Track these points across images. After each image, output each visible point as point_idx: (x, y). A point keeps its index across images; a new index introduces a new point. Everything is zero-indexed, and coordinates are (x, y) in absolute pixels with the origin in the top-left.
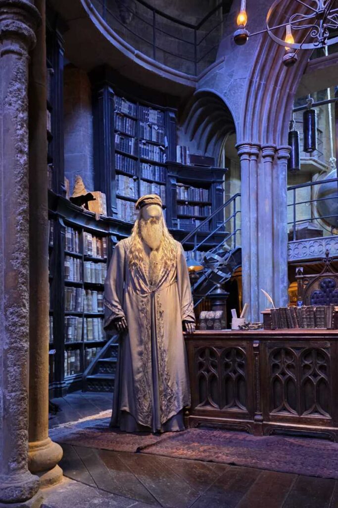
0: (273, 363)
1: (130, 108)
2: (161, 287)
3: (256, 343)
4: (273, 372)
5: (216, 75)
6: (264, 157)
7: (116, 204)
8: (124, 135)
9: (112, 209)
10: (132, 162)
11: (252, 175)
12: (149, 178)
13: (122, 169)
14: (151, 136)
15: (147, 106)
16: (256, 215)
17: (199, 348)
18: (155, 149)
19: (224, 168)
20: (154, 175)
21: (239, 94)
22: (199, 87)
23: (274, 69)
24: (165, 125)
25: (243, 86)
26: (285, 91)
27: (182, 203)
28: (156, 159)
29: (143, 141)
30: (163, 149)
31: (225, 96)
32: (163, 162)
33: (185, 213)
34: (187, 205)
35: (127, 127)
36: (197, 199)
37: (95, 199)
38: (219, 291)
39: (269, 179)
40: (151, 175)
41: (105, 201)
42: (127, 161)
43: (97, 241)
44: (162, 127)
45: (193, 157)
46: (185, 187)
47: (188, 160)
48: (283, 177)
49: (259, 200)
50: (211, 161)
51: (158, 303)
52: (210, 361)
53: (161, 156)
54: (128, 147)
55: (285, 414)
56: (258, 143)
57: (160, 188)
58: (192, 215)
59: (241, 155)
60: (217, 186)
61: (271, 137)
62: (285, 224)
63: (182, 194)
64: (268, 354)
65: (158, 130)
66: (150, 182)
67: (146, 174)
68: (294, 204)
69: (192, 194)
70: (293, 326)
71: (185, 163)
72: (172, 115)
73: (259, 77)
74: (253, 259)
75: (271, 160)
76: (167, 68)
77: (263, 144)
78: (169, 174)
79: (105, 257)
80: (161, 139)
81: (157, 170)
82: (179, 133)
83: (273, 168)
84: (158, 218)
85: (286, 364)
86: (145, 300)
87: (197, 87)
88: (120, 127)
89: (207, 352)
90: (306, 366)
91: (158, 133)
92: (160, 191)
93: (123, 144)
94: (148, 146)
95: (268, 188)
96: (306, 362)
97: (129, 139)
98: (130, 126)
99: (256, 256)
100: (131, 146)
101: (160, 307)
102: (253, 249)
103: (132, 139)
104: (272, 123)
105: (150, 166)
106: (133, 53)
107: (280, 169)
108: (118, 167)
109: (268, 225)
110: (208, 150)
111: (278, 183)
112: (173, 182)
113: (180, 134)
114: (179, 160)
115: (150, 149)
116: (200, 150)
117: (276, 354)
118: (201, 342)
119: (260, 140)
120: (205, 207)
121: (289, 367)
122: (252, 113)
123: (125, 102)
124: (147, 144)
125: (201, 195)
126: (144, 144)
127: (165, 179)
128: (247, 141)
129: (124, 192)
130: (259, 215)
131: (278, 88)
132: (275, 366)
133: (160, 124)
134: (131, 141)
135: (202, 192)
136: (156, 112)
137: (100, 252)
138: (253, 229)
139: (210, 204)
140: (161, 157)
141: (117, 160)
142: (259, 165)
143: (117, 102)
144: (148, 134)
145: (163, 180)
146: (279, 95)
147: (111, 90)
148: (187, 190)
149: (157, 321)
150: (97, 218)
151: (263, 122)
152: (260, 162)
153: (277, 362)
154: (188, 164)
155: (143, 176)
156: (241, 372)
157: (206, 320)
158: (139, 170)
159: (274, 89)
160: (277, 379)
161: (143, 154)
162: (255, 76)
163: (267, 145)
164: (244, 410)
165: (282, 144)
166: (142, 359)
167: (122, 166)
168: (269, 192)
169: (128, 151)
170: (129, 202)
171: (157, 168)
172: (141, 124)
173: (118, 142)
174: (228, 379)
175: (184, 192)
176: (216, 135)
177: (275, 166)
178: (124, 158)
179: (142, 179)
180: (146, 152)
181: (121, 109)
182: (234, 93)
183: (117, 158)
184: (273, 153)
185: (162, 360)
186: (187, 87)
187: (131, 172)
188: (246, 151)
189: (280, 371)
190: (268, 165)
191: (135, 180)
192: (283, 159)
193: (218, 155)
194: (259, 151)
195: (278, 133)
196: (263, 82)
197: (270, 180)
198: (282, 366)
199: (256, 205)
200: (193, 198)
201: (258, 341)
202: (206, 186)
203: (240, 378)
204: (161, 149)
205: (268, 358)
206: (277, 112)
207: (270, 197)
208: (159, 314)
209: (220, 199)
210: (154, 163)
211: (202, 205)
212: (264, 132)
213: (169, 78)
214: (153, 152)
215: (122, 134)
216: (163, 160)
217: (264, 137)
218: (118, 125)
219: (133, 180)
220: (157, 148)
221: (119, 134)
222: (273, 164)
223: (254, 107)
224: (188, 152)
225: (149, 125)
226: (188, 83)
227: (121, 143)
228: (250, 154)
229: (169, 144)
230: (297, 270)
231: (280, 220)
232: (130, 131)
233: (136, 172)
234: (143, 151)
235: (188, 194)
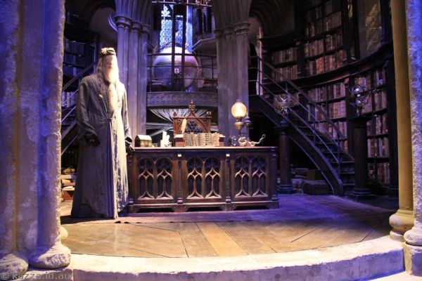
4: (189, 173)
6: (134, 29)
11: (126, 40)
16: (127, 70)
17: (141, 159)
49: (129, 59)
51: (113, 128)
59: (119, 24)
61: (139, 16)
75: (138, 32)
77: (133, 20)
89: (146, 161)
107: (143, 40)
109: (135, 78)
111: (142, 49)
117: (190, 162)
119: (131, 17)
125: (78, 49)
128: (123, 15)
152: (131, 32)
153: (191, 166)
156: (169, 174)
163: (136, 21)
165: (145, 23)
168: (136, 55)
174: (160, 178)
177: (140, 37)
184: (140, 28)
188: (123, 21)
189: (193, 172)
194: (131, 24)
197: (137, 46)
198: (194, 169)
201: (180, 154)
203: (168, 178)
207: (137, 58)
217: (134, 15)
228: (125, 25)
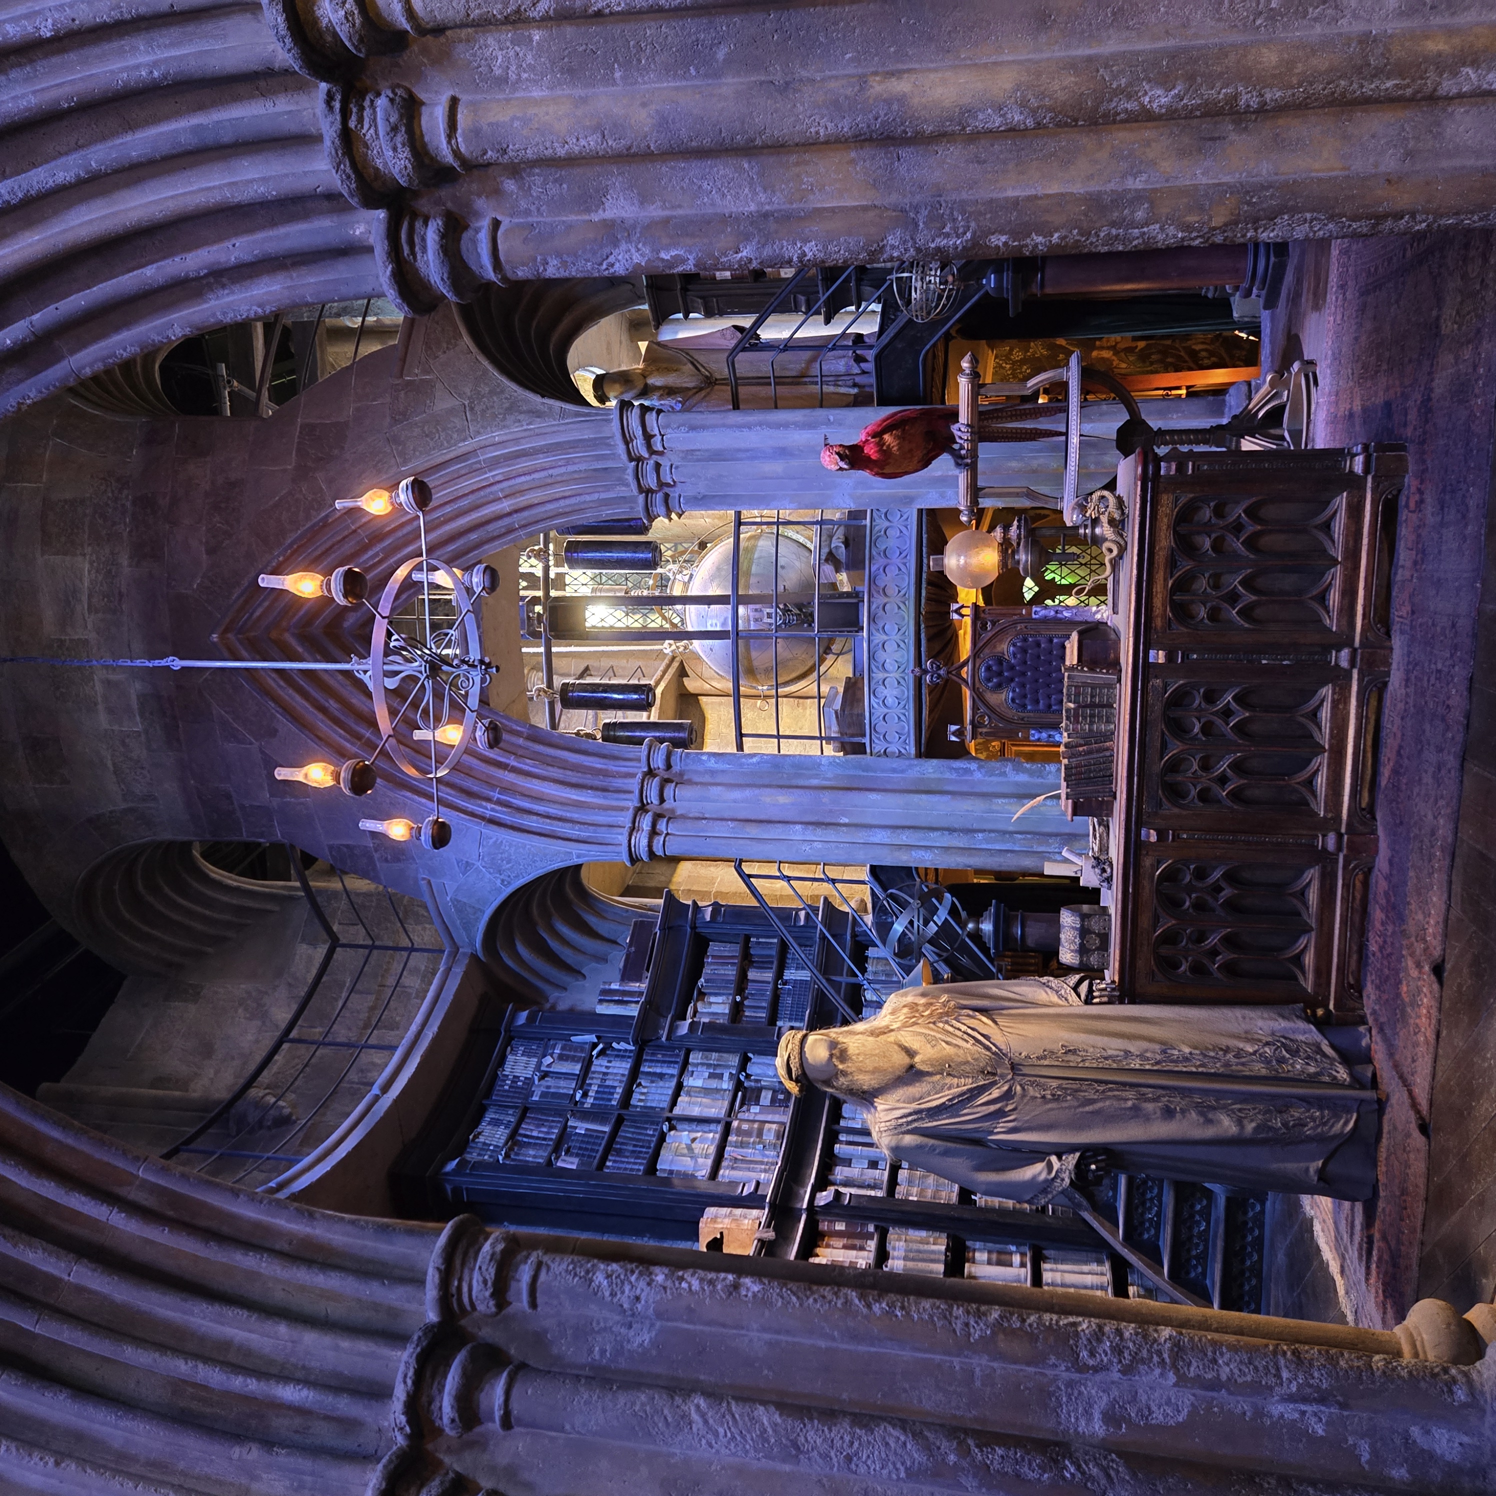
0: (1196, 801)
1: (496, 1123)
2: (1003, 1047)
3: (1148, 835)
4: (1219, 801)
5: (455, 901)
6: (662, 800)
7: (733, 1184)
8: (560, 1145)
9: (744, 1194)
10: (627, 1131)
11: (703, 831)
12: (670, 1092)
13: (644, 1158)
14: (566, 1076)
15: (495, 1077)
16: (798, 827)
17: (1154, 968)
18: (598, 1069)
19: (661, 902)
20: (661, 1076)
21: (513, 849)
22: (472, 944)
23: (471, 768)
24: (542, 1039)
25: (495, 842)
26: (520, 746)
27: (737, 1009)
28: (622, 1067)
29: (578, 1096)
30: (601, 1046)
31: (509, 883)
32: (631, 1051)
33: (764, 1004)
34: (744, 998)
35: (541, 1135)
36: (731, 972)
37: (721, 1233)
38: (987, 927)
39: (715, 791)
40: (661, 1084)
41: (724, 1211)
42: (623, 1144)
43: (828, 1246)
44: (546, 1047)
45: (630, 973)
46: (697, 1000)
47: (635, 986)
48: (713, 760)
49: (762, 817)
50: (642, 928)
51: (1044, 1057)
52: (1190, 946)
53: (617, 1056)
54: (591, 1136)
55: (1321, 781)
56: (630, 814)
57: (697, 1065)
58: (770, 987)
59: (651, 854)
60: (703, 917)
61: (619, 783)
62: (824, 761)
63: (714, 1009)
64: (1176, 810)
65: (555, 1056)
66: (679, 1087)
67: (657, 1097)
68: (779, 737)
69: (718, 986)
70: (1108, 754)
71: (640, 994)
72: (522, 1017)
73: (484, 803)
74: (905, 838)
75: (673, 785)
76: (419, 1019)
77: (632, 803)
78: (664, 1039)
79: (871, 1228)
80: (575, 1051)
81: (650, 1067)
82: (562, 1006)
83: (690, 782)
84: (833, 1045)
85: (1200, 772)
86: (1031, 1091)
87: (468, 950)
88: (541, 1153)
89: (1164, 951)
90: (1207, 729)
91: (561, 1058)
92: (702, 1064)
93: (580, 1148)
94: (590, 1085)
95: (737, 794)
96: (1196, 730)
97: (571, 1135)
98: (538, 1126)
99: (899, 831)
100: (587, 1130)
101: (1052, 1052)
102: (880, 836)
103: (569, 1123)
104: (588, 780)
105: (640, 1084)
106: (377, 1098)
107: (694, 767)
108: (636, 1167)
109: (825, 800)
110: (612, 938)
111: (723, 771)
112: (684, 1028)
113: (564, 1002)
114: (633, 1011)
115: (599, 1082)
116: (609, 958)
117: (1176, 793)
118: (1140, 963)
119: (622, 809)
120: (752, 952)
121: (1206, 766)
122: (560, 824)
123: (480, 1133)
124: (585, 1087)
125: (722, 960)
126: (585, 1095)
127: (674, 1049)
128: (624, 839)
129: (700, 1160)
130: (798, 819)
131: (513, 762)
132: (1204, 796)
133: (540, 1052)
134: (576, 1128)
135: (713, 957)
136: (510, 1058)
137: (857, 1242)
138: (831, 835)
139: (747, 938)
140: (621, 1055)
141: (619, 1168)
142: (679, 812)
143: (479, 1155)
144: (562, 1083)
145: (678, 1056)
146: (528, 761)
147: (452, 1165)
148: (704, 994)
149: (1087, 1065)
150: (770, 1235)
151: (583, 799)
152: (673, 811)
153: (1194, 793)
154: (642, 986)
155: (665, 1105)
156: (1217, 874)
157: (1083, 950)
158: (649, 1116)
159: (514, 770)
160: (1235, 795)
161: (610, 1100)
162: (479, 810)
163: (637, 792)
164: (1312, 874)
165: (639, 760)
166: (1183, 1111)
167: (636, 1158)
168: (748, 793)
169: (597, 1137)
170: (727, 1148)
171: (645, 1068)
172: (535, 1098)
173: (576, 1160)
174: (1231, 905)
175: (711, 1003)
176: (580, 912)
177: (685, 777)
178: (616, 1150)
179: (671, 1111)
180: (605, 1091)
181: (496, 1146)
182: (508, 863)
183: (614, 1168)
184: (657, 779)
185: (1186, 1059)
186: (466, 974)
187: (653, 1136)
188: (644, 842)
189: (1216, 788)
190: (683, 792)
191: (672, 1128)
192: (673, 758)
193: (627, 911)
194: (647, 811)
195: (611, 766)
196: (496, 795)
197: (719, 788)
198: (1205, 781)
199: (770, 826)
200: (728, 981)
201: (1143, 832)
202: (701, 945)
203: (1230, 877)
204: (602, 1053)
205: (1184, 813)
206: (565, 766)
207: (757, 791)
208: (1071, 1057)
209: (738, 914)
210: (634, 1074)
211: (747, 961)
212: (605, 798)
213: (442, 1015)
214: (605, 1074)
215: (557, 1150)
216: (626, 1050)
217: (617, 799)
218: (533, 1156)
219: (672, 1133)
220: (595, 1062)
221: (557, 1158)
222: (680, 780)
223: (548, 817)
224: (614, 986)
225: (542, 1078)
226: (459, 971)
227: (577, 1155)
228: (654, 833)
229: (590, 1032)
230: (953, 738)
231: (814, 772)
232: (551, 1127)
233: (653, 1123)
234: (603, 1099)
235: (716, 995)
